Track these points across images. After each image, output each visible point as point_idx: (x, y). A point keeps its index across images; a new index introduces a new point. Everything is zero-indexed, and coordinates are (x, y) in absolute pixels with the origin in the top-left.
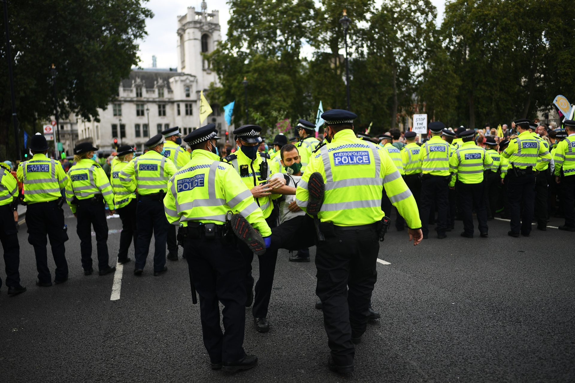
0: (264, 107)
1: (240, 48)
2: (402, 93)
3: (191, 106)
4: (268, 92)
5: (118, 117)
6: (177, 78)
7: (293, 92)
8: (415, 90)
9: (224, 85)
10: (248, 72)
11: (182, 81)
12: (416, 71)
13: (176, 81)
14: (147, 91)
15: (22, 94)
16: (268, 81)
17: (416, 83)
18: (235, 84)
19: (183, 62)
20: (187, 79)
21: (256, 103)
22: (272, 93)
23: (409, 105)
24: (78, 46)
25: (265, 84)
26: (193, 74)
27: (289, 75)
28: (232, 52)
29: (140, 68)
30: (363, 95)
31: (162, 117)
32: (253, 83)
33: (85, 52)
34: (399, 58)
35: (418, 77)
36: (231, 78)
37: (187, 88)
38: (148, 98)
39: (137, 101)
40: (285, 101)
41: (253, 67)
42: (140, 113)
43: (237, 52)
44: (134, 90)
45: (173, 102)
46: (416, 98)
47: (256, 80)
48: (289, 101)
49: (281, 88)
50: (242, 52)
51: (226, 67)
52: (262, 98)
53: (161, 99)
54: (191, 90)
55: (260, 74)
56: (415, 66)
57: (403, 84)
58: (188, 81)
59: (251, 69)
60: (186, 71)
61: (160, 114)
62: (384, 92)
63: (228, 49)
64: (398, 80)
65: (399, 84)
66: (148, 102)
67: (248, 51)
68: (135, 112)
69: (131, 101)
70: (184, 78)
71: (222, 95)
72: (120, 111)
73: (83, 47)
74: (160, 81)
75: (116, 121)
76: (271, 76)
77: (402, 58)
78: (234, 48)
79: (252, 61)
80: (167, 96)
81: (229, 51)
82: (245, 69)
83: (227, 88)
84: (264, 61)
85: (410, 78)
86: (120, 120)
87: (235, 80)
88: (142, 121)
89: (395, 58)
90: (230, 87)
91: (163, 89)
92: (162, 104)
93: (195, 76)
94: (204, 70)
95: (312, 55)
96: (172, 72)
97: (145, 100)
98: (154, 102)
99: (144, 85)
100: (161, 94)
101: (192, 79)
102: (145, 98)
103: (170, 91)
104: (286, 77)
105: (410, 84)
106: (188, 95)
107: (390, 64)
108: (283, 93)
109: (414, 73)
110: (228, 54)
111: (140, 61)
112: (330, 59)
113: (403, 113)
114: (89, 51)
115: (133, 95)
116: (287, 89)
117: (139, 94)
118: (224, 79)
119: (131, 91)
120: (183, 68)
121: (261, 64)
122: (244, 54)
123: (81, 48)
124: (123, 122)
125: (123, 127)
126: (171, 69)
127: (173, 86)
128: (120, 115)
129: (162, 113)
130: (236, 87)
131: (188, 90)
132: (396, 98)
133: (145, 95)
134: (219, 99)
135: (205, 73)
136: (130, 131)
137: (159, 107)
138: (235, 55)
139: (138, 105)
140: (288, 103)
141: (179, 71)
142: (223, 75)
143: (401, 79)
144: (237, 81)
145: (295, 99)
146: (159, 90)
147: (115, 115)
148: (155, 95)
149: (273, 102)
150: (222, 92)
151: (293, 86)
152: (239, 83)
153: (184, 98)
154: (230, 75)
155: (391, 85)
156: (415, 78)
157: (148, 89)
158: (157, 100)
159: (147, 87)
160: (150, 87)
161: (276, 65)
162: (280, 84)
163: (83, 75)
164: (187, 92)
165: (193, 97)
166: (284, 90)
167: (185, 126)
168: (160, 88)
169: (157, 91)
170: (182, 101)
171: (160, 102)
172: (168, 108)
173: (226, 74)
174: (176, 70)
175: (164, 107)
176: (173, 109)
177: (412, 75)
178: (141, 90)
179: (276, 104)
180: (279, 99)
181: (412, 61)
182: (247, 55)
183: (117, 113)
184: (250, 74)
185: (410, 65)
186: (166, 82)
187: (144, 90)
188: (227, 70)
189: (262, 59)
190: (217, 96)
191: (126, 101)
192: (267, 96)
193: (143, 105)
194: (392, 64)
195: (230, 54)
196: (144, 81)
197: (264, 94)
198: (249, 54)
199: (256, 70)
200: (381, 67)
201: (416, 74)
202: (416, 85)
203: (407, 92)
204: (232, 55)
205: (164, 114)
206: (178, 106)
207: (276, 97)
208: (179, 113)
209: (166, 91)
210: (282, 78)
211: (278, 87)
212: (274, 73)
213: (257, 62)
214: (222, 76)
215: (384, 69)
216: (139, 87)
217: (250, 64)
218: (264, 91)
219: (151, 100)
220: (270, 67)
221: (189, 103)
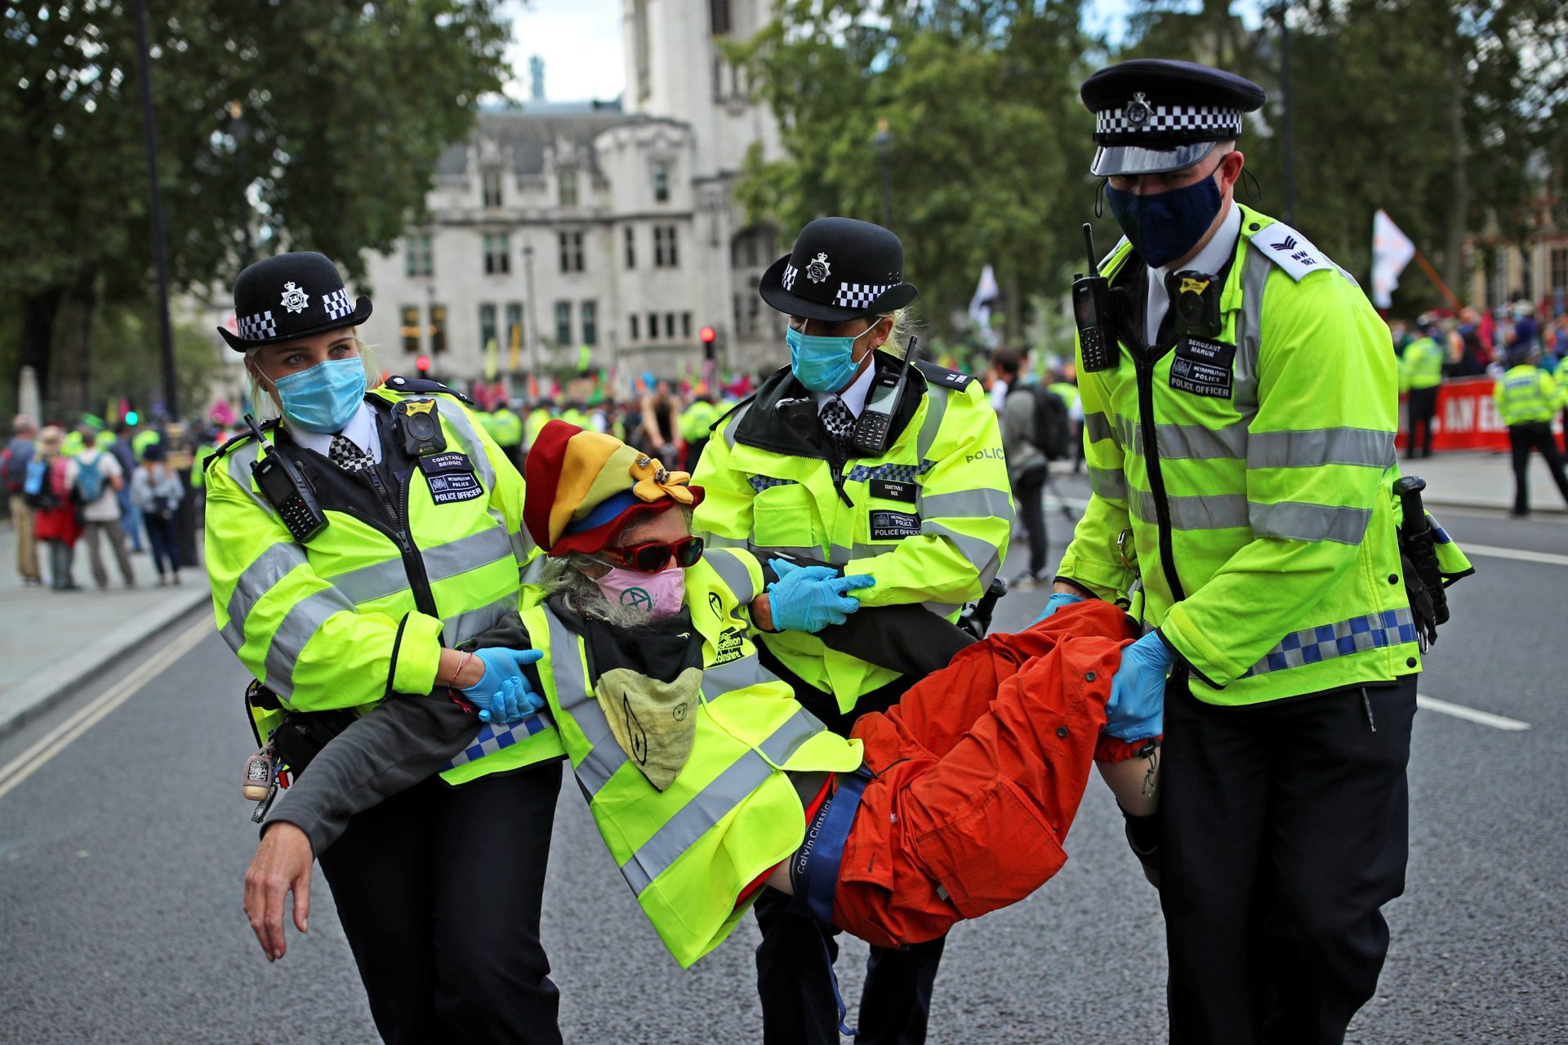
0: (948, 229)
1: (856, 12)
2: (1484, 156)
3: (672, 233)
4: (962, 174)
5: (422, 281)
6: (624, 134)
7: (1057, 167)
8: (1538, 140)
9: (797, 153)
10: (885, 101)
11: (642, 144)
12: (1544, 65)
13: (621, 146)
14: (521, 187)
15: (136, 208)
16: (967, 135)
17: (1546, 112)
18: (841, 146)
19: (643, 74)
20: (659, 135)
21: (919, 214)
22: (976, 174)
23: (1514, 201)
24: (313, 37)
25: (950, 141)
26: (681, 115)
27: (1043, 105)
28: (828, 29)
29: (512, 104)
30: (1328, 171)
31: (572, 275)
32: (907, 139)
33: (339, 57)
34: (1477, 16)
35: (1550, 89)
36: (825, 128)
37: (658, 170)
38: (522, 211)
39: (488, 222)
40: (1024, 202)
41: (908, 79)
42: (497, 263)
43: (846, 31)
44: (476, 182)
45: (608, 223)
46: (1544, 173)
47: (919, 129)
48: (1043, 202)
49: (1009, 156)
50: (865, 29)
51: (806, 87)
52: (939, 197)
53: (569, 212)
54: (672, 176)
55: (934, 107)
56: (1540, 44)
57: (1487, 117)
58: (661, 145)
59: (898, 89)
60: (657, 107)
61: (565, 266)
62: (1416, 152)
63: (812, 18)
64: (1468, 103)
65: (1475, 123)
66: (524, 222)
67: (885, 24)
68: (478, 263)
69: (466, 223)
70: (646, 133)
71: (791, 190)
72: (428, 257)
73: (332, 42)
74: (566, 149)
75: (417, 296)
76: (973, 111)
77: (1487, 17)
78: (834, 14)
79: (902, 60)
80: (588, 200)
81: (817, 25)
82: (875, 90)
83: (809, 163)
84: (950, 60)
85: (1518, 94)
86: (431, 291)
87: (837, 133)
88: (502, 292)
89: (1457, 19)
90: (822, 160)
91: (573, 176)
92: (571, 229)
93: (685, 126)
94: (718, 100)
95: (1126, 26)
96: (605, 113)
97: (512, 216)
98: (543, 222)
99: (511, 162)
100: (568, 196)
101: (675, 134)
102: (513, 209)
103: (601, 183)
104: (1029, 114)
105: (1521, 120)
106: (662, 195)
107: (1436, 44)
108: (1019, 173)
109: (1536, 71)
110: (813, 38)
111: (512, 77)
112: (1199, 35)
113: (1492, 230)
114: (349, 52)
115: (473, 201)
116: (1030, 157)
117: (493, 198)
118: (801, 130)
119: (466, 187)
120: (645, 94)
121: (934, 69)
122: (870, 34)
123: (324, 44)
124: (442, 297)
125: (437, 316)
126: (597, 105)
127: (612, 166)
128: (429, 273)
129: (572, 262)
130: (845, 159)
131: (662, 177)
132: (1460, 176)
133: (514, 199)
134: (776, 204)
135: (721, 112)
136: (463, 328)
137: (563, 240)
138: (839, 41)
139: (488, 237)
140: (1036, 210)
141: (630, 107)
142: (798, 115)
143: (1482, 101)
144: (846, 137)
145: (1061, 194)
146: (561, 180)
147: (412, 273)
148: (548, 200)
149: (980, 209)
150: (790, 181)
151: (1053, 145)
152: (857, 142)
153: (650, 205)
154: (818, 117)
155: (1442, 127)
156: (1537, 92)
157: (526, 178)
158: (556, 215)
159: (518, 172)
160: (530, 172)
161: (992, 70)
162: (1006, 141)
163: (332, 135)
164: (660, 185)
165: (680, 200)
166: (1024, 162)
167: (654, 307)
168: (566, 171)
169: (552, 183)
170: (642, 217)
171: (564, 222)
172: (593, 245)
173: (807, 113)
174: (616, 105)
175: (578, 240)
176: (609, 248)
177: (1526, 82)
178: (498, 181)
179: (991, 214)
180: (1003, 195)
181: (1527, 26)
182: (880, 37)
183: (421, 269)
184: (896, 109)
185: (1520, 41)
186: (584, 151)
187: (509, 183)
188: (812, 96)
189: (941, 48)
190: (771, 195)
191: (449, 224)
192: (957, 186)
193: (505, 236)
194: (1447, 42)
195: (821, 40)
196: (509, 150)
197: (947, 181)
198: (891, 34)
199: (917, 93)
200: (1401, 57)
201: (1545, 78)
202: (1545, 122)
203: (1507, 148)
204: (829, 40)
205: (580, 265)
206: (629, 235)
207: (994, 189)
208: (631, 261)
209: (584, 182)
210: (1014, 119)
211: (998, 151)
212: (983, 100)
213: (921, 62)
214: (791, 120)
215: (1411, 67)
216: (491, 172)
217: (893, 72)
218: (947, 170)
219: (533, 215)
220: (967, 79)
221: (665, 224)
